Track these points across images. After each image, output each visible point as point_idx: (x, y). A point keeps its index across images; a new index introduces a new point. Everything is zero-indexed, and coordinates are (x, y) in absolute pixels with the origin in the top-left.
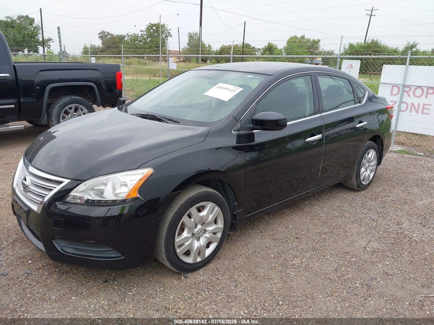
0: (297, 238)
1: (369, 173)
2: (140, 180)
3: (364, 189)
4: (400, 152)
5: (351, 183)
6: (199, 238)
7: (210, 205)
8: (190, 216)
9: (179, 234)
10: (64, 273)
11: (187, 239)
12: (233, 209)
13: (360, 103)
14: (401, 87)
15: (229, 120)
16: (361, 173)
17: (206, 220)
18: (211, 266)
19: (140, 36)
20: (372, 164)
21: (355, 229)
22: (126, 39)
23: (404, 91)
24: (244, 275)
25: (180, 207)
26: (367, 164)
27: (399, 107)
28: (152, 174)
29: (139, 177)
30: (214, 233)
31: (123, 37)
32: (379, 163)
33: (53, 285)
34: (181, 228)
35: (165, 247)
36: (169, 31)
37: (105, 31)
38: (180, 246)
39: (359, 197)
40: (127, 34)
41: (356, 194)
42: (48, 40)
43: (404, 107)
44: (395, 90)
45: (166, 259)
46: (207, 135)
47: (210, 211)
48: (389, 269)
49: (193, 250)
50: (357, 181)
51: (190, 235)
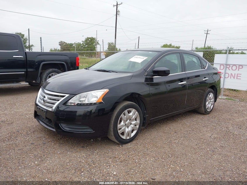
0: (176, 132)
1: (211, 105)
2: (103, 94)
3: (208, 114)
4: (226, 99)
5: (201, 110)
6: (128, 127)
7: (133, 110)
8: (124, 114)
9: (119, 123)
10: (61, 144)
11: (123, 126)
12: (144, 114)
13: (204, 68)
14: (225, 65)
15: (142, 71)
16: (206, 104)
17: (132, 118)
18: (134, 142)
19: (82, 44)
20: (212, 100)
21: (205, 129)
22: (74, 45)
23: (227, 67)
24: (151, 146)
25: (120, 109)
26: (209, 100)
27: (225, 75)
28: (108, 92)
29: (102, 93)
30: (135, 125)
31: (73, 44)
32: (215, 101)
33: (57, 148)
34: (120, 120)
35: (113, 128)
36: (98, 41)
37: (63, 41)
38: (120, 129)
39: (206, 117)
40: (75, 43)
41: (204, 116)
42: (31, 46)
43: (227, 75)
44: (222, 67)
45: (113, 135)
46: (132, 76)
47: (133, 113)
48: (223, 145)
49: (125, 132)
50: (204, 109)
51: (124, 124)
